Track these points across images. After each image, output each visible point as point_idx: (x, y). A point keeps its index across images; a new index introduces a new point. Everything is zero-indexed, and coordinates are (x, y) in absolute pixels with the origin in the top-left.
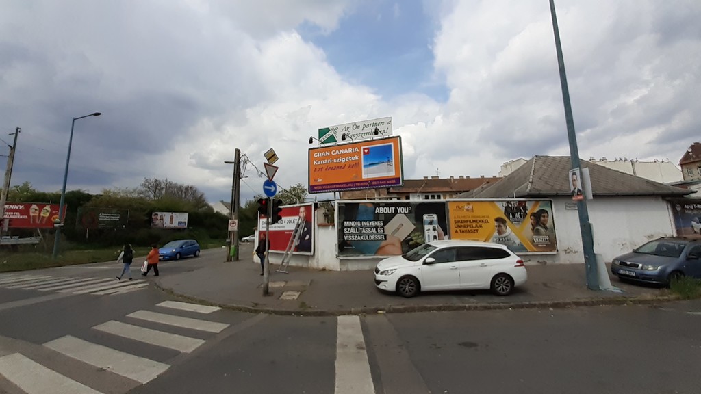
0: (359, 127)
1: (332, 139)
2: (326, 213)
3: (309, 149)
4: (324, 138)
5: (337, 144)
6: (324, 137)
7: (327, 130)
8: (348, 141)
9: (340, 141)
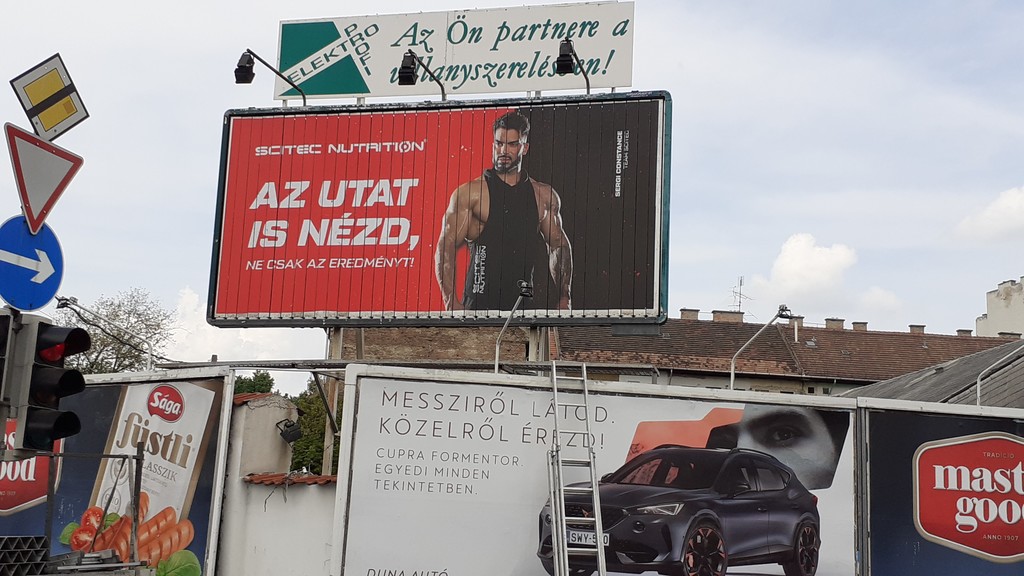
0: (476, 33)
1: (346, 77)
2: (289, 425)
3: (230, 114)
4: (305, 69)
5: (369, 100)
6: (306, 64)
7: (325, 33)
8: (421, 93)
9: (383, 92)
